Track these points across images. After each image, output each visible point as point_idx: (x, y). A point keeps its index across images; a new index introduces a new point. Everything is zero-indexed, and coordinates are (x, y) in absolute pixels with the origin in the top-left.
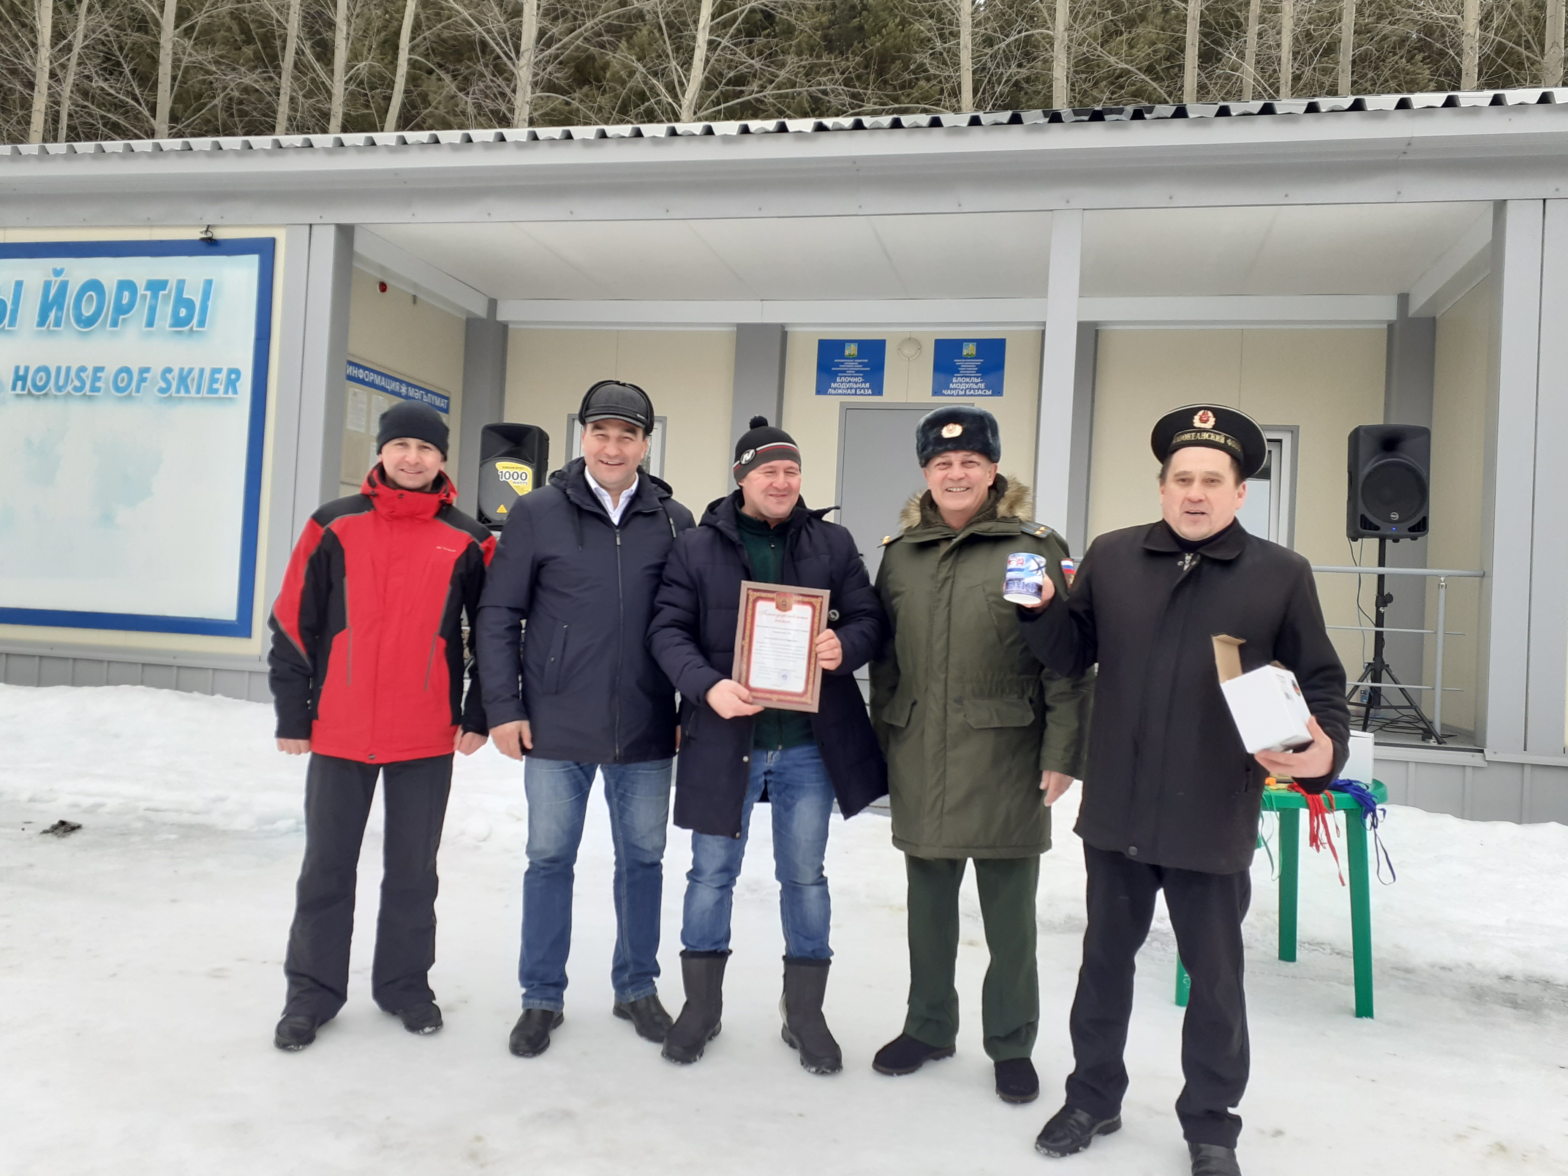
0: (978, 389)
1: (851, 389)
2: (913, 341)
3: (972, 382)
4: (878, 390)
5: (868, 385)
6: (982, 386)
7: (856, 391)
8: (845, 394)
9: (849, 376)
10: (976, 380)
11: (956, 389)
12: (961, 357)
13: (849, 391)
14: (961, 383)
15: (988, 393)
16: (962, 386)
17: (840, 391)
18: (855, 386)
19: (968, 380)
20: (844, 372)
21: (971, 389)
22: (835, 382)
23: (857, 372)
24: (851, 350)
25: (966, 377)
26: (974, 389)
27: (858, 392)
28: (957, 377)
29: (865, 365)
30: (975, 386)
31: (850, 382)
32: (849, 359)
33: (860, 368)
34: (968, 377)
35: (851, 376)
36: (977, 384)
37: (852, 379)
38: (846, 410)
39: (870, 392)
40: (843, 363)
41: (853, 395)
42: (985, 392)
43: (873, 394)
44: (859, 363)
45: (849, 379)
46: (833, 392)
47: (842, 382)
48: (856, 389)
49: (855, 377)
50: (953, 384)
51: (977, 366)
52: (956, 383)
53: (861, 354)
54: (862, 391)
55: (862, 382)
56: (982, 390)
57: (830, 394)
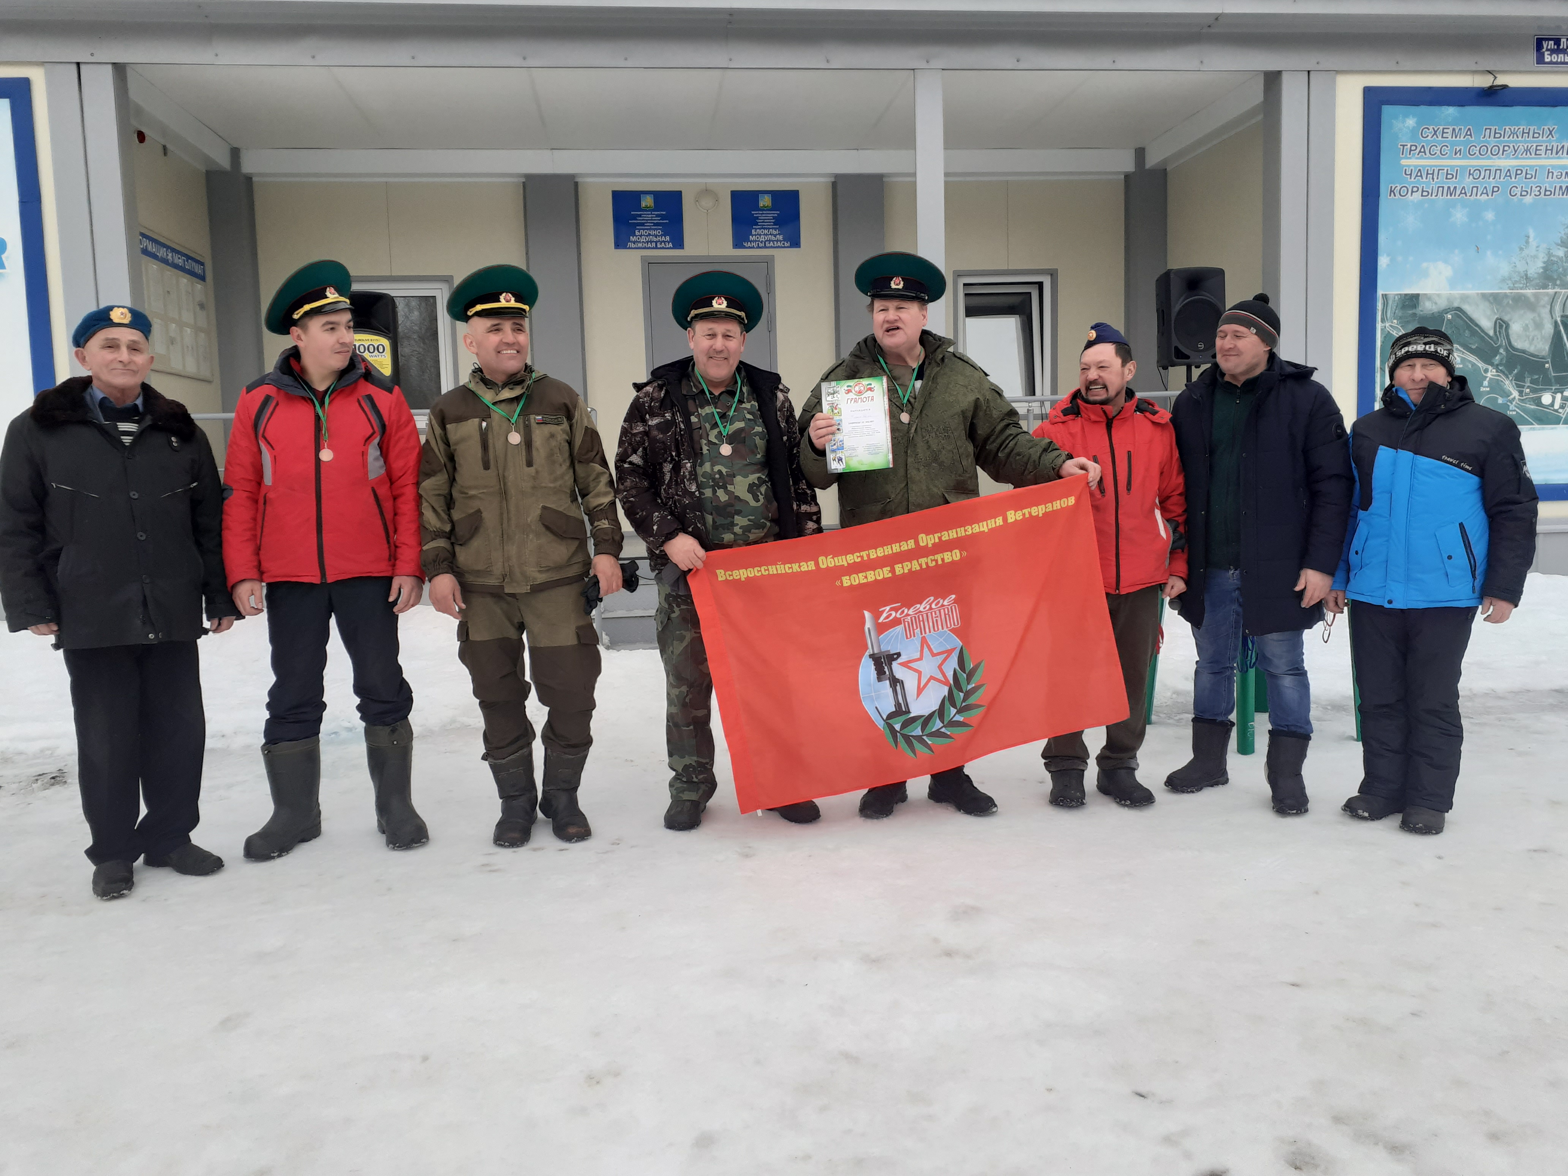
0: (777, 241)
1: (651, 242)
2: (707, 192)
3: (771, 234)
4: (678, 243)
5: (668, 238)
6: (781, 237)
7: (656, 245)
8: (645, 248)
9: (647, 229)
10: (775, 232)
11: (756, 241)
12: (758, 209)
13: (649, 245)
14: (760, 235)
15: (786, 244)
16: (762, 238)
17: (640, 245)
18: (655, 239)
19: (766, 231)
20: (643, 225)
21: (770, 241)
22: (634, 235)
23: (655, 224)
24: (647, 201)
25: (764, 229)
26: (773, 241)
27: (659, 246)
28: (756, 229)
29: (663, 217)
30: (773, 238)
31: (649, 235)
32: (646, 211)
33: (657, 220)
34: (766, 229)
35: (650, 229)
36: (775, 236)
37: (651, 232)
38: (649, 264)
39: (671, 245)
40: (640, 216)
41: (653, 248)
42: (784, 244)
43: (674, 247)
44: (657, 216)
45: (648, 232)
46: (633, 245)
47: (641, 236)
48: (656, 243)
49: (654, 230)
50: (752, 236)
51: (774, 218)
52: (755, 235)
53: (658, 205)
54: (663, 244)
55: (662, 235)
56: (781, 241)
57: (629, 248)
